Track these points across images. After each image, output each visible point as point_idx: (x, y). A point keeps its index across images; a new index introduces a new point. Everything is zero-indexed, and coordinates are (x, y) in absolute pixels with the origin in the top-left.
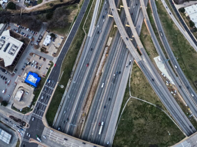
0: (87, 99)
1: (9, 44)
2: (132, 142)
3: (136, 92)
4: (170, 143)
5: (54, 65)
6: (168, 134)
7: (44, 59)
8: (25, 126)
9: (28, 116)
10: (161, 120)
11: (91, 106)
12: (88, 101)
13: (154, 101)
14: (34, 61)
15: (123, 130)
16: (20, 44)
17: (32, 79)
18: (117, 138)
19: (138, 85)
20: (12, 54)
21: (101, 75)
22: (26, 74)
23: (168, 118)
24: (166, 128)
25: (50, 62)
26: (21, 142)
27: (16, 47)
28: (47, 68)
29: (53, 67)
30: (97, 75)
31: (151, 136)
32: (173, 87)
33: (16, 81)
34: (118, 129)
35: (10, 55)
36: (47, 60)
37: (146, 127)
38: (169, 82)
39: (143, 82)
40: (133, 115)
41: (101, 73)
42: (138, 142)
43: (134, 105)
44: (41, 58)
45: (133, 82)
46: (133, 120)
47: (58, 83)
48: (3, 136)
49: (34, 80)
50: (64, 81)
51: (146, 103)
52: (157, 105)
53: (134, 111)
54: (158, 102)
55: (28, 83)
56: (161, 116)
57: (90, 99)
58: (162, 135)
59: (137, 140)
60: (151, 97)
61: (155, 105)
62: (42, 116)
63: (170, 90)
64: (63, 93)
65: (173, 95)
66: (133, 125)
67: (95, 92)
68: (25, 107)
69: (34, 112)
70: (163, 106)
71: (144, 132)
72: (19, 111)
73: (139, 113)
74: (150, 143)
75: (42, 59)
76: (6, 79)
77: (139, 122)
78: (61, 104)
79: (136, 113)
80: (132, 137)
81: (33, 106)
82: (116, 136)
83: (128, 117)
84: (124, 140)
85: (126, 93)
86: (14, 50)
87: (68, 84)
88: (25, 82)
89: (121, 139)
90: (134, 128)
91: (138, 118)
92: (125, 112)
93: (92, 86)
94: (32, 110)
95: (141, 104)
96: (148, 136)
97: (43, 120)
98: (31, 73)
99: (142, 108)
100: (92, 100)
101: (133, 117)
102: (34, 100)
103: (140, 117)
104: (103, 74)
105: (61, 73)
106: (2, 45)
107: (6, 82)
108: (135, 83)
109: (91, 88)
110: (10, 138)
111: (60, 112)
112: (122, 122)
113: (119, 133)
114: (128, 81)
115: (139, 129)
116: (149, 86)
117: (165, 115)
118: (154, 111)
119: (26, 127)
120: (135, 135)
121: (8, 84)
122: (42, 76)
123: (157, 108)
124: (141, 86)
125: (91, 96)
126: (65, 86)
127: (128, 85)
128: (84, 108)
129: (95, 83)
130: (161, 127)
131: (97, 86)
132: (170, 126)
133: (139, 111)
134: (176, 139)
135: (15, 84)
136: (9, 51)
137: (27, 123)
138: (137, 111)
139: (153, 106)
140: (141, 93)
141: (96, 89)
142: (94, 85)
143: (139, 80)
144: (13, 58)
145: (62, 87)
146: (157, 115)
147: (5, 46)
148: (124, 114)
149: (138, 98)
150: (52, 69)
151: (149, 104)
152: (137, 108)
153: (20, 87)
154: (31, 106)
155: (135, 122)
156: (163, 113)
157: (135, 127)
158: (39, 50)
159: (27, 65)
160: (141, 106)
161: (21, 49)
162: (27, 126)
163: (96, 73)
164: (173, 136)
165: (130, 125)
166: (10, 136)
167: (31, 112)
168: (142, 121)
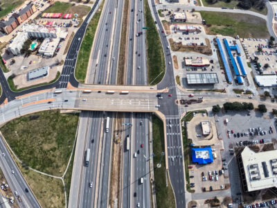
0: (119, 162)
1: (266, 175)
2: (57, 121)
3: (55, 186)
4: (17, 121)
5: (186, 189)
6: (18, 133)
7: (204, 190)
8: (181, 101)
9: (183, 112)
10: (23, 149)
11: (113, 155)
12: (117, 159)
13: (31, 174)
14: (217, 179)
15: (68, 133)
16: (252, 186)
17: (203, 155)
18: (74, 124)
19: (53, 195)
20: (252, 167)
21: (110, 200)
22: (216, 157)
23: (16, 152)
24: (19, 139)
25: (194, 191)
26: (176, 83)
27: (255, 179)
28: (192, 177)
29: (185, 186)
30: (116, 200)
31: (37, 129)
32: (5, 195)
33: (222, 141)
34: (74, 134)
35: (252, 163)
36: (201, 191)
37: (42, 139)
38: (10, 202)
39: (46, 200)
40: (57, 153)
41: (110, 203)
42: (50, 121)
43: (57, 167)
44: (211, 189)
45: (61, 198)
46: (56, 146)
47: (167, 167)
48: (196, 79)
49: (200, 155)
50: (159, 174)
51: (42, 171)
52: (27, 169)
53: (56, 159)
54: (26, 173)
55: (204, 148)
56: (24, 154)
57: (115, 164)
58: (24, 131)
59: (52, 123)
60: (34, 179)
61: (30, 168)
62: (166, 120)
63: (10, 189)
64: (154, 158)
65: (7, 183)
66: (56, 141)
67: (112, 174)
68: (192, 121)
69: (178, 120)
70: (21, 167)
71: (44, 134)
72: (196, 113)
73: (50, 157)
74: (38, 121)
75: (208, 189)
76: (235, 136)
77: (50, 145)
78: (151, 144)
79: (53, 156)
80: (57, 127)
81: (183, 125)
82: (76, 126)
83: (64, 150)
84: (67, 122)
85: (70, 183)
86: (253, 173)
87: (152, 173)
88: (209, 146)
89: (70, 123)
90: (55, 137)
91: (51, 149)
92: (68, 156)
93: (119, 181)
94: (182, 121)
95: (47, 169)
96: (39, 129)
97: (164, 115)
98: (209, 162)
99: (46, 164)
100: (113, 162)
101: (57, 151)
102: (185, 133)
103: (48, 151)
104: (108, 203)
105: (169, 182)
106: (273, 168)
107: (232, 132)
108: (57, 197)
109: (119, 178)
110: (188, 80)
111: (149, 135)
112: (70, 143)
113: (73, 129)
114: (68, 200)
115: (49, 137)
116: (37, 195)
117: (19, 156)
118: (32, 160)
119: (179, 100)
120: (54, 129)
121: (228, 132)
122: (194, 166)
123: (28, 165)
124: (48, 194)
125: (116, 168)
126: (155, 168)
127: (68, 194)
128: (120, 150)
129: (115, 187)
130: (25, 141)
131: (111, 182)
132: (14, 142)
133: (50, 159)
134: (10, 127)
135: (220, 137)
136: (257, 167)
137: (179, 104)
138: (53, 158)
139: (33, 168)
140: (48, 184)
141: (111, 178)
142: (116, 184)
143: (52, 203)
144: (246, 164)
145: (159, 166)
146: (28, 156)
147: (269, 168)
148: (68, 154)
149: (52, 178)
150: (186, 183)
151: (38, 170)
152: (52, 163)
153: (212, 138)
154: (185, 124)
155: (54, 145)
156: (21, 159)
157: (54, 139)
158: (221, 199)
159: (223, 169)
160: (48, 167)
161: (245, 182)
162: (177, 102)
163: (118, 201)
164: (13, 130)
165: (60, 141)
166: (189, 83)
167: (182, 117)
168: (46, 147)
